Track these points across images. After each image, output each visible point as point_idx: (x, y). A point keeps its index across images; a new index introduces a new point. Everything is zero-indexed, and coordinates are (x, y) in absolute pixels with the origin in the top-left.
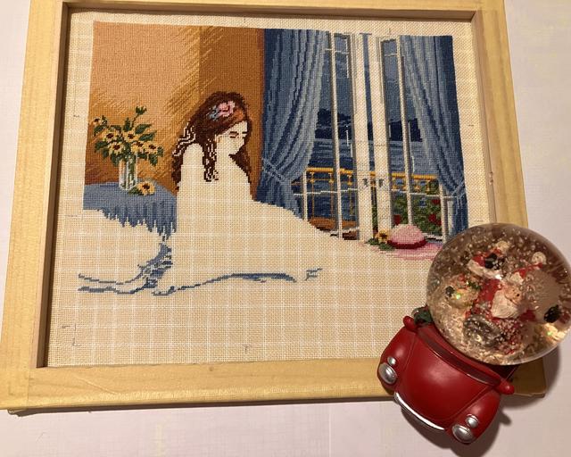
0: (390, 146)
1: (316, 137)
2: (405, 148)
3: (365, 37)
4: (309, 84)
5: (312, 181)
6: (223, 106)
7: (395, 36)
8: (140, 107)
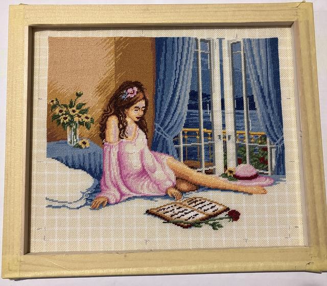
0: (235, 114)
1: (189, 109)
2: (245, 114)
3: (221, 40)
4: (184, 75)
5: (186, 137)
6: (130, 90)
7: (240, 39)
8: (79, 92)
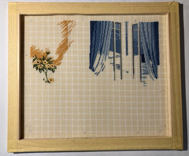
3: (127, 23)
8: (48, 52)
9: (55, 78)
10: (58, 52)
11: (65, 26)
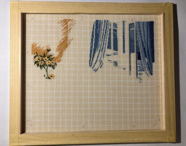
4: (104, 40)
7: (134, 22)
8: (48, 49)
9: (55, 75)
10: (58, 50)
11: (65, 25)
